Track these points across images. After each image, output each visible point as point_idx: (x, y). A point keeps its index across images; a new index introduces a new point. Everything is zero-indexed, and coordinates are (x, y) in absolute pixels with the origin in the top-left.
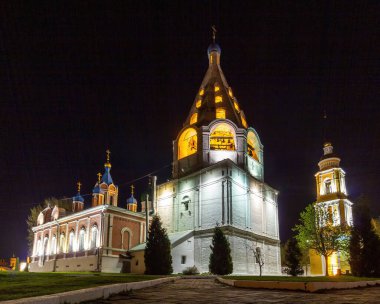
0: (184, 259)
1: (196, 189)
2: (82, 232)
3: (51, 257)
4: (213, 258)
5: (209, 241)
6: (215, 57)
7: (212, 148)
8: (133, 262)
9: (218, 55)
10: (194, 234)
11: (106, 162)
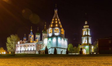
0: (50, 52)
1: (52, 40)
2: (31, 47)
3: (22, 51)
4: (54, 52)
5: (54, 49)
6: (56, 11)
7: (55, 32)
8: (40, 52)
9: (57, 11)
10: (51, 48)
11: (31, 29)
